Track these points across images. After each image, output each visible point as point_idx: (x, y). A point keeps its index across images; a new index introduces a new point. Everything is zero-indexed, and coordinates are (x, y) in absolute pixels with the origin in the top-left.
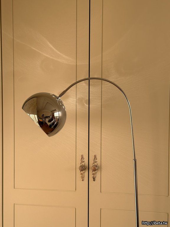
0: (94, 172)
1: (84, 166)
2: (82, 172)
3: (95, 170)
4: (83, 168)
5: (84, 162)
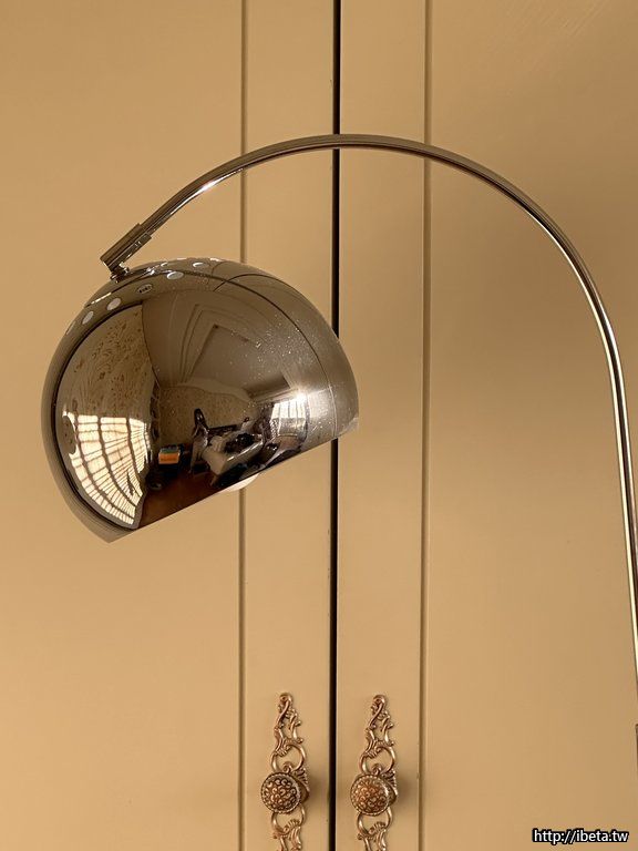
0: (369, 821)
1: (300, 774)
2: (284, 819)
3: (374, 804)
5: (295, 745)
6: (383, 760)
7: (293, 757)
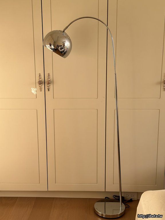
0: (48, 85)
1: (41, 81)
2: (40, 85)
3: (49, 83)
4: (40, 83)
6: (49, 79)
7: (41, 79)
